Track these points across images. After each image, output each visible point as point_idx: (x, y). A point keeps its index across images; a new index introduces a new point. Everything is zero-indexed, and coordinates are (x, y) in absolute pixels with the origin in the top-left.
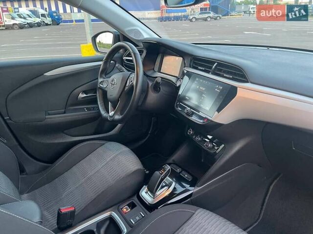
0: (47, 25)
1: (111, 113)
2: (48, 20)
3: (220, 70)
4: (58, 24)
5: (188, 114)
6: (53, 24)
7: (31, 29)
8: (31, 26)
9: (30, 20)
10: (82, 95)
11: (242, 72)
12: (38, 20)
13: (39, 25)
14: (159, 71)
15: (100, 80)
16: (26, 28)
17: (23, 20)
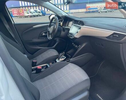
0: (40, 16)
1: (50, 38)
2: (41, 14)
3: (81, 24)
4: (44, 16)
5: (70, 36)
6: (43, 16)
7: (34, 17)
8: (34, 16)
9: (34, 14)
10: (44, 34)
11: (83, 23)
12: (37, 14)
13: (37, 16)
14: (67, 26)
15: (48, 28)
16: (33, 17)
17: (32, 14)
